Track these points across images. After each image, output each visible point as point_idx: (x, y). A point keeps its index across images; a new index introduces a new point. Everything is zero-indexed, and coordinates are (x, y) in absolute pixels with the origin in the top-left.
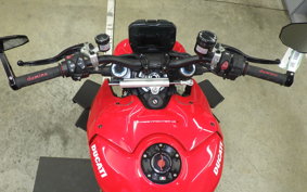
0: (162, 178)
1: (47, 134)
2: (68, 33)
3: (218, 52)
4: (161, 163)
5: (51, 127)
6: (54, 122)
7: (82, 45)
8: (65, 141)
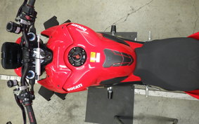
0: (84, 57)
1: (71, 117)
2: (10, 104)
3: (20, 21)
4: (78, 57)
5: (67, 114)
6: (64, 113)
7: (15, 95)
8: (76, 106)
